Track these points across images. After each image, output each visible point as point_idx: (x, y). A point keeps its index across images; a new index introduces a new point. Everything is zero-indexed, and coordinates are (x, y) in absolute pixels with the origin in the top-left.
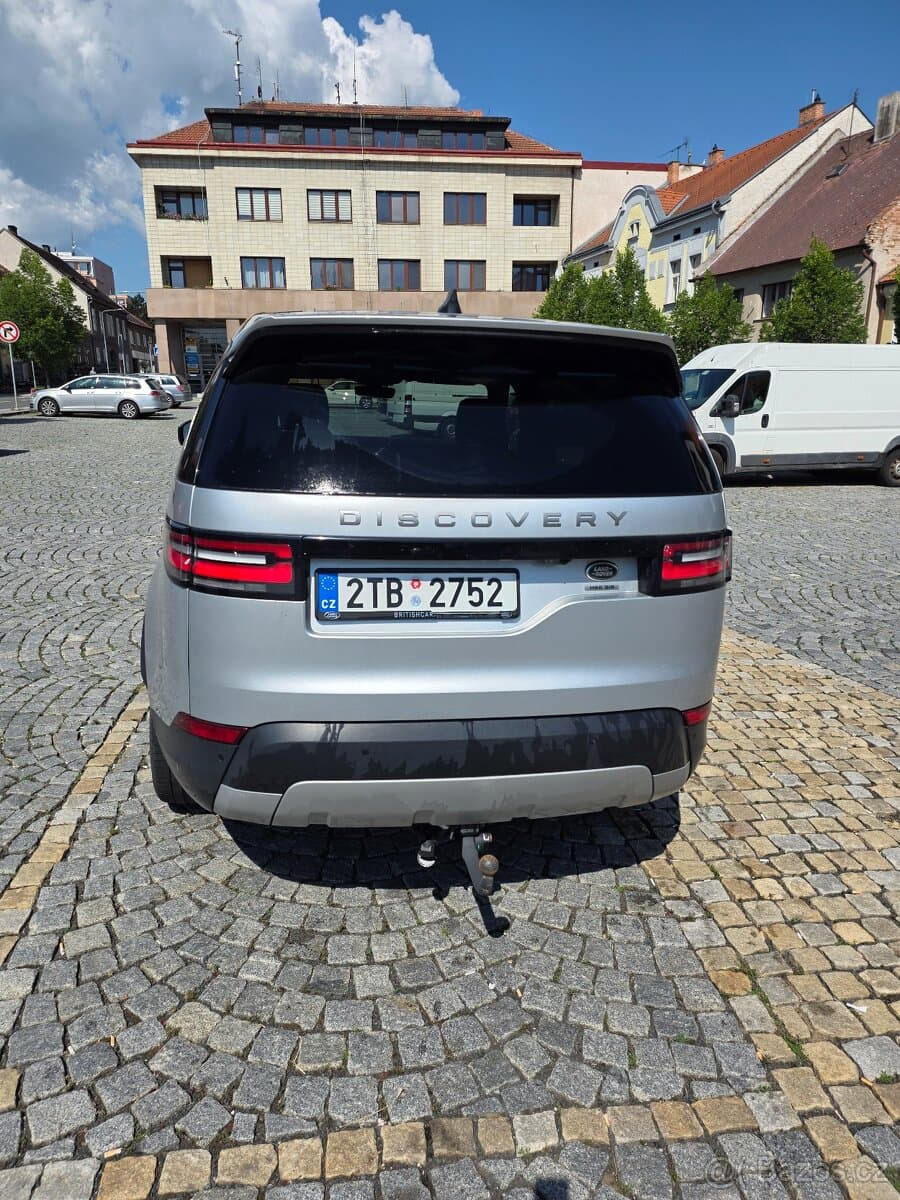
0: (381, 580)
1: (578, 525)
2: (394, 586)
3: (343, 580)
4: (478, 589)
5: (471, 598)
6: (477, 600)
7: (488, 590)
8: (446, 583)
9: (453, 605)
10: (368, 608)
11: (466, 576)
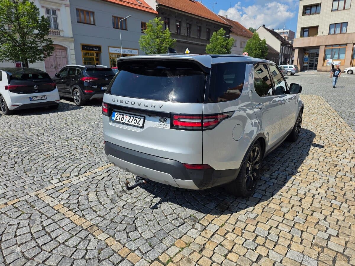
0: (121, 115)
1: (151, 107)
2: (123, 116)
3: (116, 113)
4: (136, 120)
5: (134, 122)
6: (135, 122)
7: (138, 120)
8: (131, 117)
9: (131, 123)
10: (118, 120)
11: (135, 116)
